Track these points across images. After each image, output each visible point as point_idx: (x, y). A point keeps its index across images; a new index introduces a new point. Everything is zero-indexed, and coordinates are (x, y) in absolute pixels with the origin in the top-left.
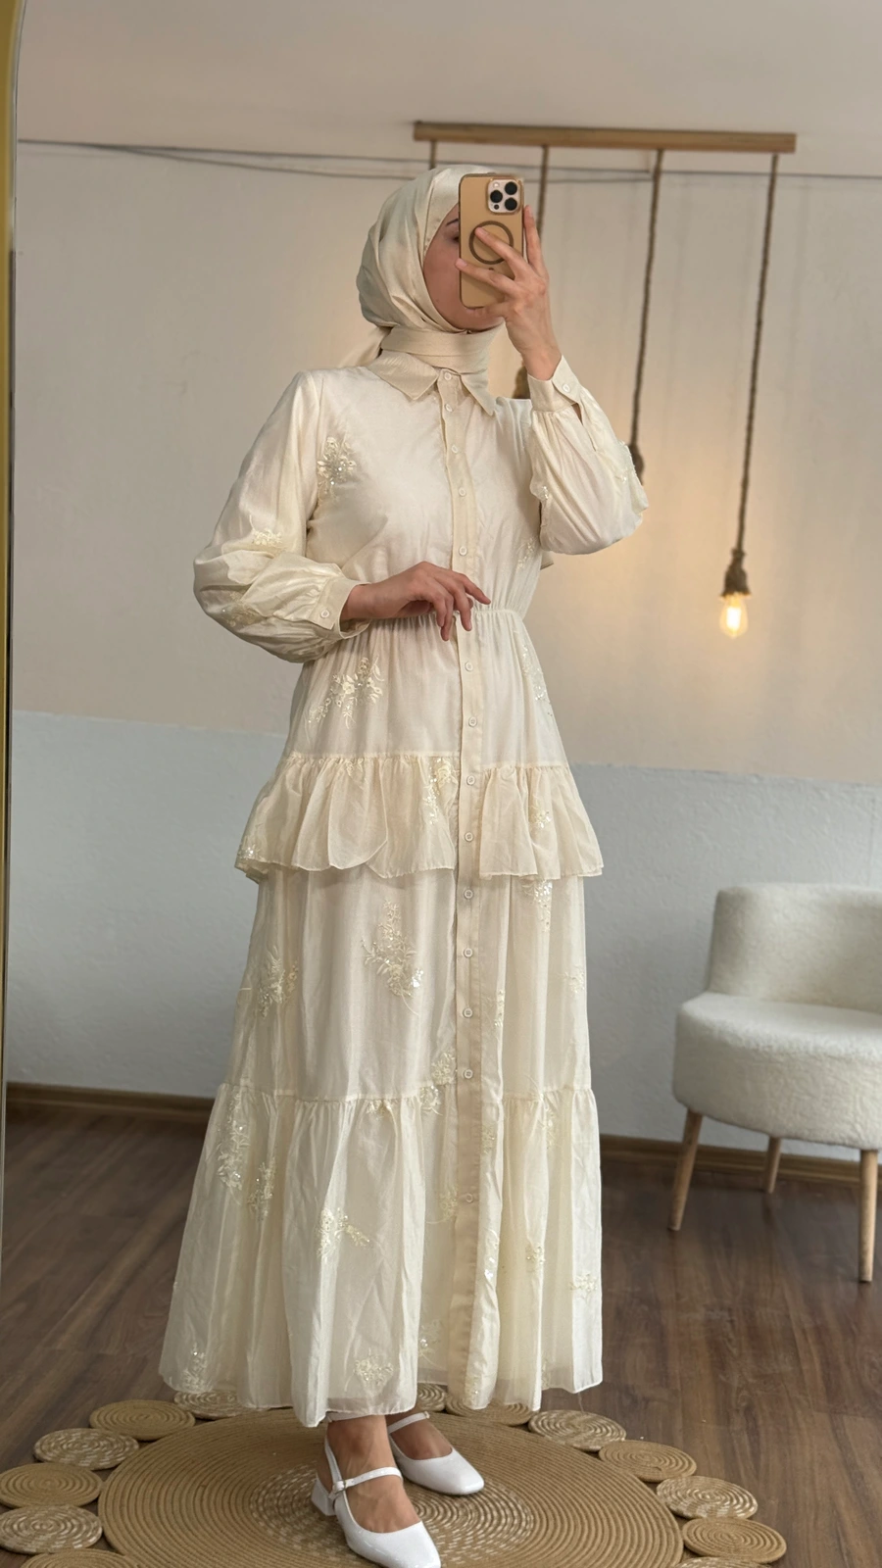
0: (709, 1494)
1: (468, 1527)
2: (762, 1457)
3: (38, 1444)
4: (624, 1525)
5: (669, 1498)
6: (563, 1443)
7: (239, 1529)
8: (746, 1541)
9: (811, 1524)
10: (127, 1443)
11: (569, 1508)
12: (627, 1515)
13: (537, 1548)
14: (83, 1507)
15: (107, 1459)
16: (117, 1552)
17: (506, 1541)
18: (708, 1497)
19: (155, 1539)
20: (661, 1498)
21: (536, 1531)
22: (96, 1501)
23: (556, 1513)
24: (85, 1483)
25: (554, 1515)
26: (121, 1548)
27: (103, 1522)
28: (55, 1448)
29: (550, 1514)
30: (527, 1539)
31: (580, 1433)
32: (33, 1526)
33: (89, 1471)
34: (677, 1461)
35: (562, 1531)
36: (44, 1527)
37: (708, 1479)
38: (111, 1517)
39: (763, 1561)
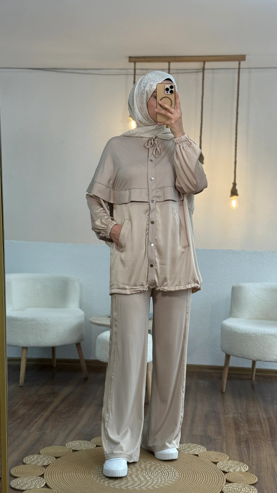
0: (233, 465)
1: (159, 477)
2: (251, 455)
3: (24, 459)
4: (207, 475)
5: (221, 467)
6: (187, 453)
7: (88, 480)
8: (245, 478)
9: (266, 473)
10: (52, 458)
11: (190, 471)
12: (208, 472)
13: (181, 482)
14: (39, 476)
15: (46, 463)
16: (51, 488)
17: (171, 481)
19: (62, 485)
20: (218, 467)
21: (180, 478)
22: (43, 474)
24: (40, 470)
25: (185, 473)
26: (51, 487)
27: (46, 480)
28: (29, 460)
30: (177, 480)
31: (192, 450)
32: (24, 482)
33: (41, 466)
34: (223, 456)
35: (188, 477)
36: (27, 482)
37: (233, 461)
38: (48, 479)
39: (251, 483)
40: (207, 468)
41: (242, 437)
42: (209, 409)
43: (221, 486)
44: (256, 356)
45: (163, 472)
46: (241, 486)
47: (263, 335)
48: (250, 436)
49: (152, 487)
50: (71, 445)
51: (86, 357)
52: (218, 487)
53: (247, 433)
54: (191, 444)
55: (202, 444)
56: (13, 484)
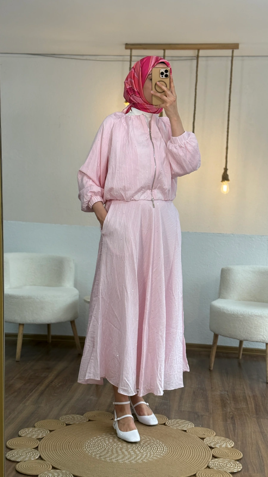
0: (219, 441)
1: (148, 451)
2: (236, 431)
3: (20, 432)
4: (194, 450)
5: (208, 442)
6: (175, 428)
7: (80, 453)
8: (231, 453)
9: (250, 449)
10: (46, 431)
11: (178, 446)
12: (195, 447)
13: (169, 457)
14: (34, 449)
15: (40, 435)
16: (44, 460)
17: (160, 455)
18: (219, 442)
19: (55, 457)
20: (205, 442)
21: (168, 452)
22: (37, 447)
23: (174, 447)
24: (34, 442)
27: (40, 452)
28: (25, 433)
29: (172, 447)
30: (166, 454)
31: (181, 425)
32: (19, 454)
33: (35, 439)
34: (210, 432)
35: (176, 452)
36: (22, 454)
37: (219, 437)
38: (42, 451)
39: (236, 459)
40: (195, 443)
41: (228, 414)
42: (197, 386)
43: (208, 461)
44: (243, 336)
45: (152, 446)
46: (227, 461)
47: (251, 316)
48: (235, 413)
49: (141, 461)
50: (65, 419)
51: (80, 334)
52: (205, 462)
53: (233, 410)
54: (180, 420)
55: (190, 420)
56: (8, 456)
